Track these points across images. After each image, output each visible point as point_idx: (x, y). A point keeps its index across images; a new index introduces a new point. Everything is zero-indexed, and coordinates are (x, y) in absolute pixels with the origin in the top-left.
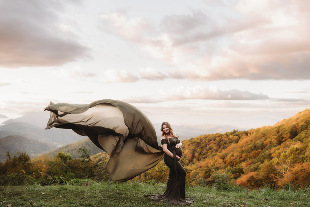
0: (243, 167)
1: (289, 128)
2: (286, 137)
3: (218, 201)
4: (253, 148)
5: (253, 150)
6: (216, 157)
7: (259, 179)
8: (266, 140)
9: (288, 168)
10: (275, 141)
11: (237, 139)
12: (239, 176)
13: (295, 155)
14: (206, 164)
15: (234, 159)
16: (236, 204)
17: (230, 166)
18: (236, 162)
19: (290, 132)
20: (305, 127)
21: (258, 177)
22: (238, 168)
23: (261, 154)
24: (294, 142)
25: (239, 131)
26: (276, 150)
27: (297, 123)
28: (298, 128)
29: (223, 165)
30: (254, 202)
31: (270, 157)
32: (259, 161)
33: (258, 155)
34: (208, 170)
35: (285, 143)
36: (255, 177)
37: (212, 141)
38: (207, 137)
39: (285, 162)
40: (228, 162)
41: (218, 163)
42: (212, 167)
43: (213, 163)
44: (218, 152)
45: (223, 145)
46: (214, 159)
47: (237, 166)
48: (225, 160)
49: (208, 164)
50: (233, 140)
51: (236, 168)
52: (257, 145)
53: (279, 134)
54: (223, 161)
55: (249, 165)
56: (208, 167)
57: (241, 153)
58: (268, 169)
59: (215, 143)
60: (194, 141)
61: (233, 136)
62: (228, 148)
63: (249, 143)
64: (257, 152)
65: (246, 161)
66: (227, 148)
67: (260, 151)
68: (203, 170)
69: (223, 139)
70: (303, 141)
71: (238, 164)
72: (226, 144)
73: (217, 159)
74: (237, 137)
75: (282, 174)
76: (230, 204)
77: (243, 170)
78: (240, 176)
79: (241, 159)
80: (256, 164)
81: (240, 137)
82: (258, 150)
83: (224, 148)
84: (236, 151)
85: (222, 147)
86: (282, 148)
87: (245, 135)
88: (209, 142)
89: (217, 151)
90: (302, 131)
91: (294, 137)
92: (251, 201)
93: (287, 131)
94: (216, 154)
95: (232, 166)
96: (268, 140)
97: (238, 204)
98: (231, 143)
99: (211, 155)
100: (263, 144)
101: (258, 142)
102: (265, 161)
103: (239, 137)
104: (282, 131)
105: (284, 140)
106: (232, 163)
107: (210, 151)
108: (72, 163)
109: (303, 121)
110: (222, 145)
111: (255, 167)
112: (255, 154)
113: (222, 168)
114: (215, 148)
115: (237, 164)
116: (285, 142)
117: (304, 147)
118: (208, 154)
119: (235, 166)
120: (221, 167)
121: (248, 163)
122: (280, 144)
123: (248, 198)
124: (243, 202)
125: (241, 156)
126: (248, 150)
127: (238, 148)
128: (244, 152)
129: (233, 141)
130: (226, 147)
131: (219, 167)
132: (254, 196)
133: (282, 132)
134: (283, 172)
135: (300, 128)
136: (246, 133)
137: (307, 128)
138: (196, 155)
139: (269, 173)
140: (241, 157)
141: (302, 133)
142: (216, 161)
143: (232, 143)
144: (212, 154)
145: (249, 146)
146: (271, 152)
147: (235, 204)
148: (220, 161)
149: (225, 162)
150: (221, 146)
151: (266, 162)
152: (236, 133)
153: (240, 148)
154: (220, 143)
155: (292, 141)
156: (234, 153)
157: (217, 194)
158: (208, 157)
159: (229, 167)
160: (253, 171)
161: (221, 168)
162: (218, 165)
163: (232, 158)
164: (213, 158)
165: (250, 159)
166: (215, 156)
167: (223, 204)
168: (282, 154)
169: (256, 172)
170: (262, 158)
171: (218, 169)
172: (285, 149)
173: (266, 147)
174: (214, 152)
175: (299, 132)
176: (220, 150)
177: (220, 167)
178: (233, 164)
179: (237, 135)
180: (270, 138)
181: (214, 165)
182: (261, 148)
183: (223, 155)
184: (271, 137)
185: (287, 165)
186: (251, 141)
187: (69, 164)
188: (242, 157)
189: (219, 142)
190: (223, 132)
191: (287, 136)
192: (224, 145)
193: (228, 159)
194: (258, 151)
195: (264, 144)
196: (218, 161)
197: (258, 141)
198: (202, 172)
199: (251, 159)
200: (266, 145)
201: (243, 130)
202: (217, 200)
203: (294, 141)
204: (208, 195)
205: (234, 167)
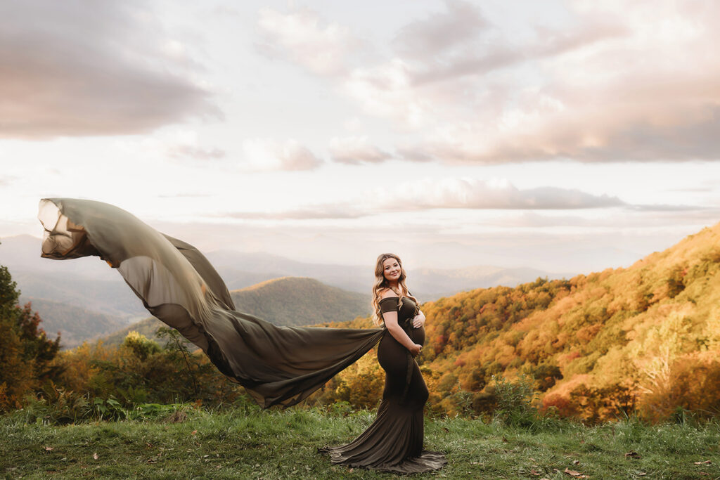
0: (560, 363)
1: (666, 273)
2: (658, 294)
3: (509, 461)
4: (583, 319)
5: (582, 324)
6: (498, 342)
7: (598, 390)
8: (612, 300)
9: (663, 364)
10: (633, 304)
11: (546, 299)
12: (551, 384)
13: (681, 333)
14: (475, 357)
15: (539, 346)
16: (556, 467)
17: (530, 361)
18: (543, 352)
19: (668, 281)
20: (703, 269)
21: (595, 385)
22: (548, 365)
23: (602, 333)
24: (678, 304)
25: (549, 281)
26: (636, 323)
27: (684, 260)
28: (686, 271)
29: (514, 359)
30: (602, 462)
31: (622, 339)
32: (597, 349)
33: (595, 335)
34: (479, 372)
35: (658, 307)
36: (588, 386)
37: (489, 306)
38: (476, 296)
39: (656, 352)
40: (525, 352)
41: (503, 356)
42: (489, 363)
43: (490, 355)
44: (502, 330)
45: (514, 313)
46: (494, 346)
47: (545, 360)
48: (518, 348)
49: (479, 357)
50: (536, 301)
51: (543, 367)
52: (592, 313)
53: (642, 286)
54: (515, 351)
55: (574, 358)
56: (479, 364)
57: (556, 332)
58: (619, 368)
59: (496, 310)
60: (446, 304)
61: (536, 293)
62: (526, 320)
63: (573, 309)
64: (591, 328)
65: (567, 348)
66: (523, 321)
67: (598, 327)
68: (468, 372)
69: (514, 299)
70: (698, 303)
71: (549, 357)
72: (521, 311)
73: (500, 346)
74: (546, 295)
75: (651, 377)
76: (540, 470)
77: (561, 370)
78: (554, 384)
79: (556, 345)
80: (590, 357)
81: (552, 296)
82: (593, 325)
83: (517, 320)
84: (543, 328)
85: (512, 317)
86: (650, 319)
87: (565, 290)
88: (481, 307)
89: (499, 327)
90: (695, 278)
91: (678, 294)
92: (594, 458)
93: (662, 279)
94: (498, 335)
95: (535, 362)
96: (618, 300)
97: (562, 468)
98: (532, 307)
99: (486, 337)
100: (605, 310)
101: (594, 305)
102: (610, 349)
103: (550, 294)
104: (651, 279)
105: (653, 299)
106: (535, 355)
107: (484, 327)
108: (160, 361)
109: (697, 256)
110: (512, 313)
111: (587, 364)
112: (587, 333)
113: (511, 366)
114: (496, 320)
115: (546, 358)
116: (656, 305)
117: (699, 316)
118: (480, 334)
119: (542, 362)
120: (508, 363)
121: (571, 353)
122: (645, 309)
123: (585, 452)
124: (575, 462)
125: (556, 337)
126: (572, 324)
127: (549, 319)
128: (563, 328)
129: (537, 304)
130: (522, 318)
131: (504, 364)
132: (600, 444)
133: (649, 282)
134: (652, 374)
135: (690, 272)
136: (568, 286)
137: (707, 273)
138: (452, 336)
139: (621, 377)
140: (554, 339)
141: (695, 282)
142: (498, 351)
143: (534, 308)
144: (489, 335)
145: (574, 315)
146: (625, 328)
147: (553, 468)
148: (508, 349)
149: (519, 353)
150: (508, 315)
151: (614, 352)
152: (544, 285)
153: (552, 319)
154: (508, 308)
155: (673, 303)
156: (539, 332)
157: (505, 440)
158: (480, 342)
159: (527, 365)
160: (583, 373)
161: (509, 365)
162: (503, 361)
163: (534, 342)
164: (492, 343)
165: (575, 346)
166: (495, 340)
167: (521, 469)
168: (650, 334)
169: (590, 375)
170: (603, 342)
171: (502, 368)
172: (657, 320)
173: (612, 318)
174: (494, 330)
175: (689, 281)
176: (506, 324)
177: (506, 365)
178: (538, 357)
179: (546, 290)
180: (622, 296)
181: (494, 360)
182: (600, 318)
183: (515, 336)
184: (623, 293)
185: (662, 359)
186: (580, 303)
187: (153, 364)
188: (557, 341)
189: (505, 308)
190: (513, 282)
191: (661, 290)
192: (517, 314)
193: (526, 345)
194: (595, 326)
195: (608, 310)
196: (503, 350)
197: (594, 303)
198: (466, 376)
199: (577, 345)
200: (614, 312)
201: (560, 278)
202: (506, 457)
203: (678, 301)
204: (484, 443)
205: (540, 364)
